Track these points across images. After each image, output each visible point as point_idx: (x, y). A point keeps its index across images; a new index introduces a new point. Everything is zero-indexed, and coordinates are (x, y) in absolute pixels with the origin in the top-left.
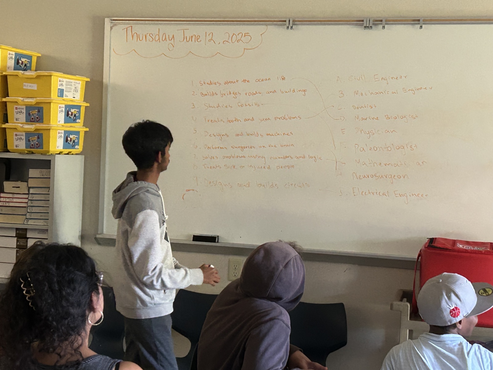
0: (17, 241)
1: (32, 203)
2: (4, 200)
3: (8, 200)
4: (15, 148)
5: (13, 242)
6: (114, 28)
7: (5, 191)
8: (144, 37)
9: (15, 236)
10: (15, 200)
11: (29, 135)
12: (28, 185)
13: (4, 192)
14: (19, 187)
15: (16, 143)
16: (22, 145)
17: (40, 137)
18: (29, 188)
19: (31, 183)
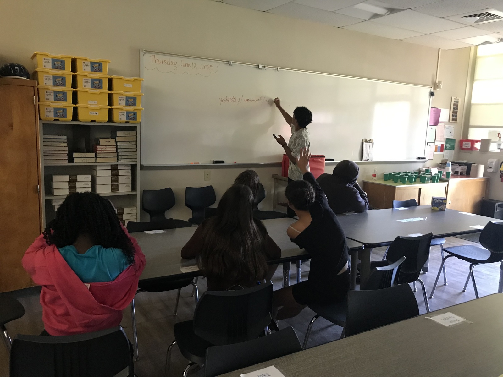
0: (112, 172)
1: (121, 150)
2: (100, 149)
3: (103, 149)
4: (119, 120)
5: (109, 173)
6: (145, 55)
7: (101, 144)
8: (162, 62)
9: (110, 169)
10: (107, 149)
11: (128, 113)
12: (116, 140)
13: (99, 145)
14: (110, 142)
15: (120, 117)
16: (124, 119)
17: (135, 114)
18: (116, 142)
19: (118, 139)
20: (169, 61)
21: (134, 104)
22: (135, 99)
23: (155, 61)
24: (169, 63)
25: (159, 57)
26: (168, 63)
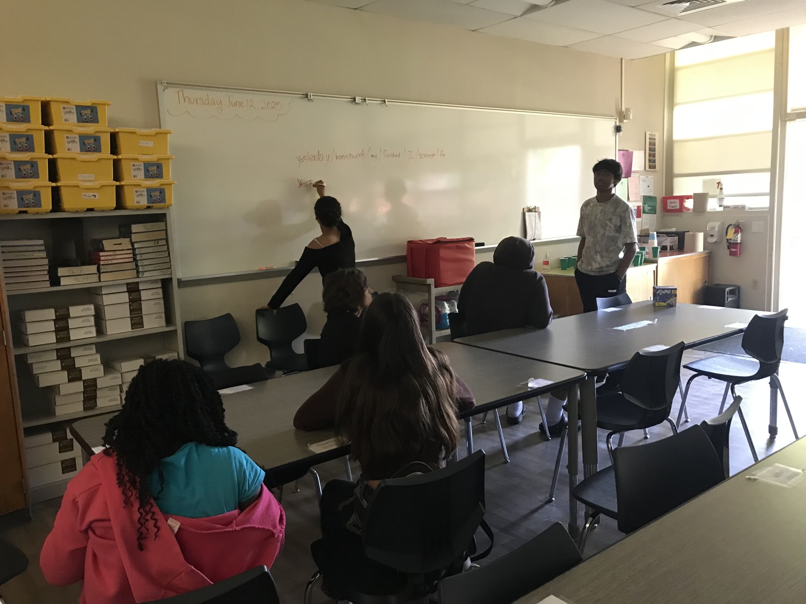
0: (129, 296)
1: (141, 257)
2: (106, 258)
3: (109, 258)
4: (136, 204)
5: (125, 297)
6: (166, 91)
7: (106, 249)
8: (195, 101)
9: (126, 290)
10: (118, 257)
11: (150, 191)
12: (131, 240)
13: (103, 251)
14: (121, 244)
15: (136, 199)
16: (144, 202)
17: (162, 192)
18: (132, 244)
19: (134, 238)
20: (208, 99)
21: (159, 175)
22: (159, 166)
23: (185, 100)
24: (209, 102)
25: (189, 93)
26: (207, 102)
